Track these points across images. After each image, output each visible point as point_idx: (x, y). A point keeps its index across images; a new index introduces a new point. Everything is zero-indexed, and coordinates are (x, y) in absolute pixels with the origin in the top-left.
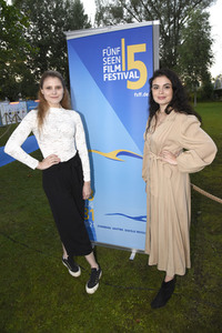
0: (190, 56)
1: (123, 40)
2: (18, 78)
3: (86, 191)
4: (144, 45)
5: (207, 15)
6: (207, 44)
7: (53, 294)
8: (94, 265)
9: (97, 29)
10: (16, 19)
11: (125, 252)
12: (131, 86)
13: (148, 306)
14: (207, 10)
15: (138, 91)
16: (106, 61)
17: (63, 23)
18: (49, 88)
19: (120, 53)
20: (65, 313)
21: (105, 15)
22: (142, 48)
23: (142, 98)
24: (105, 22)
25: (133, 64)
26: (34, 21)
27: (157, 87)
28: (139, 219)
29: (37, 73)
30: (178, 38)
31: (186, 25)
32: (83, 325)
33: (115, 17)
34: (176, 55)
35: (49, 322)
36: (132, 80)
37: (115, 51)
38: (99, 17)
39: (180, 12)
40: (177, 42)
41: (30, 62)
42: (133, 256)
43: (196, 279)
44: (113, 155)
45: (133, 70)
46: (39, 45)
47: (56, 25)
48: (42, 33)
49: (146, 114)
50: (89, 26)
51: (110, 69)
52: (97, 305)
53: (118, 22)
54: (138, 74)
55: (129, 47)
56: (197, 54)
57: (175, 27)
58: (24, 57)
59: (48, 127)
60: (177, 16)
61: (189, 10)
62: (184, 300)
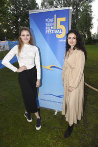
0: (83, 24)
1: (55, 15)
2: (5, 30)
3: (38, 83)
4: (65, 18)
5: (91, 6)
6: (90, 19)
7: (20, 130)
8: (38, 117)
9: (42, 10)
10: (5, 3)
11: (53, 111)
12: (58, 36)
13: (63, 136)
14: (91, 4)
15: (61, 39)
16: (47, 25)
17: (26, 6)
18: (24, 35)
19: (54, 21)
20: (25, 139)
21: (45, 4)
22: (64, 19)
23: (63, 42)
24: (45, 7)
25: (59, 26)
26: (13, 5)
27: (70, 38)
28: (59, 97)
29: (13, 28)
30: (77, 16)
31: (81, 10)
32: (33, 145)
33: (50, 5)
34: (77, 23)
35: (17, 144)
36: (58, 34)
37: (51, 20)
38: (43, 4)
39: (79, 4)
40: (77, 18)
41: (10, 23)
42: (56, 113)
43: (84, 124)
44: (48, 67)
45: (59, 29)
46: (15, 16)
47: (23, 7)
48: (16, 10)
49: (64, 49)
50: (38, 8)
51: (49, 28)
52: (39, 135)
53: (51, 7)
54: (62, 31)
55: (58, 19)
56: (86, 23)
57: (76, 11)
58: (8, 21)
59: (22, 54)
60: (78, 6)
61: (83, 3)
62: (79, 134)
